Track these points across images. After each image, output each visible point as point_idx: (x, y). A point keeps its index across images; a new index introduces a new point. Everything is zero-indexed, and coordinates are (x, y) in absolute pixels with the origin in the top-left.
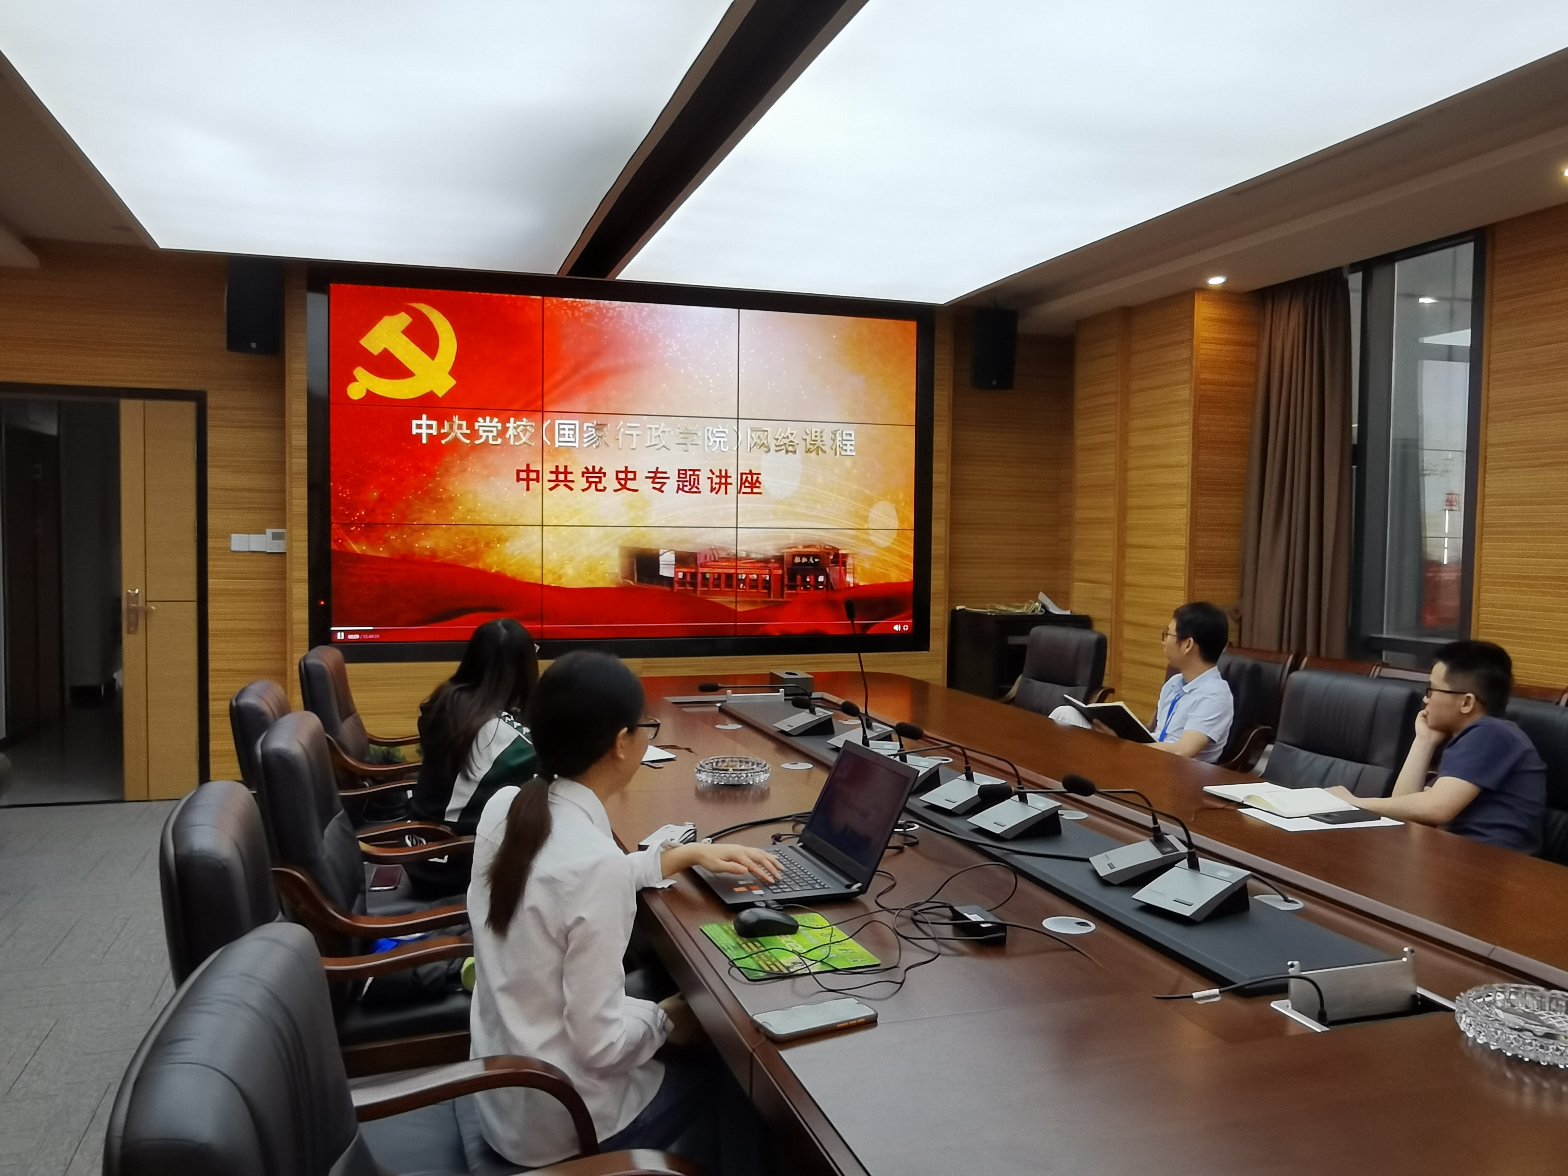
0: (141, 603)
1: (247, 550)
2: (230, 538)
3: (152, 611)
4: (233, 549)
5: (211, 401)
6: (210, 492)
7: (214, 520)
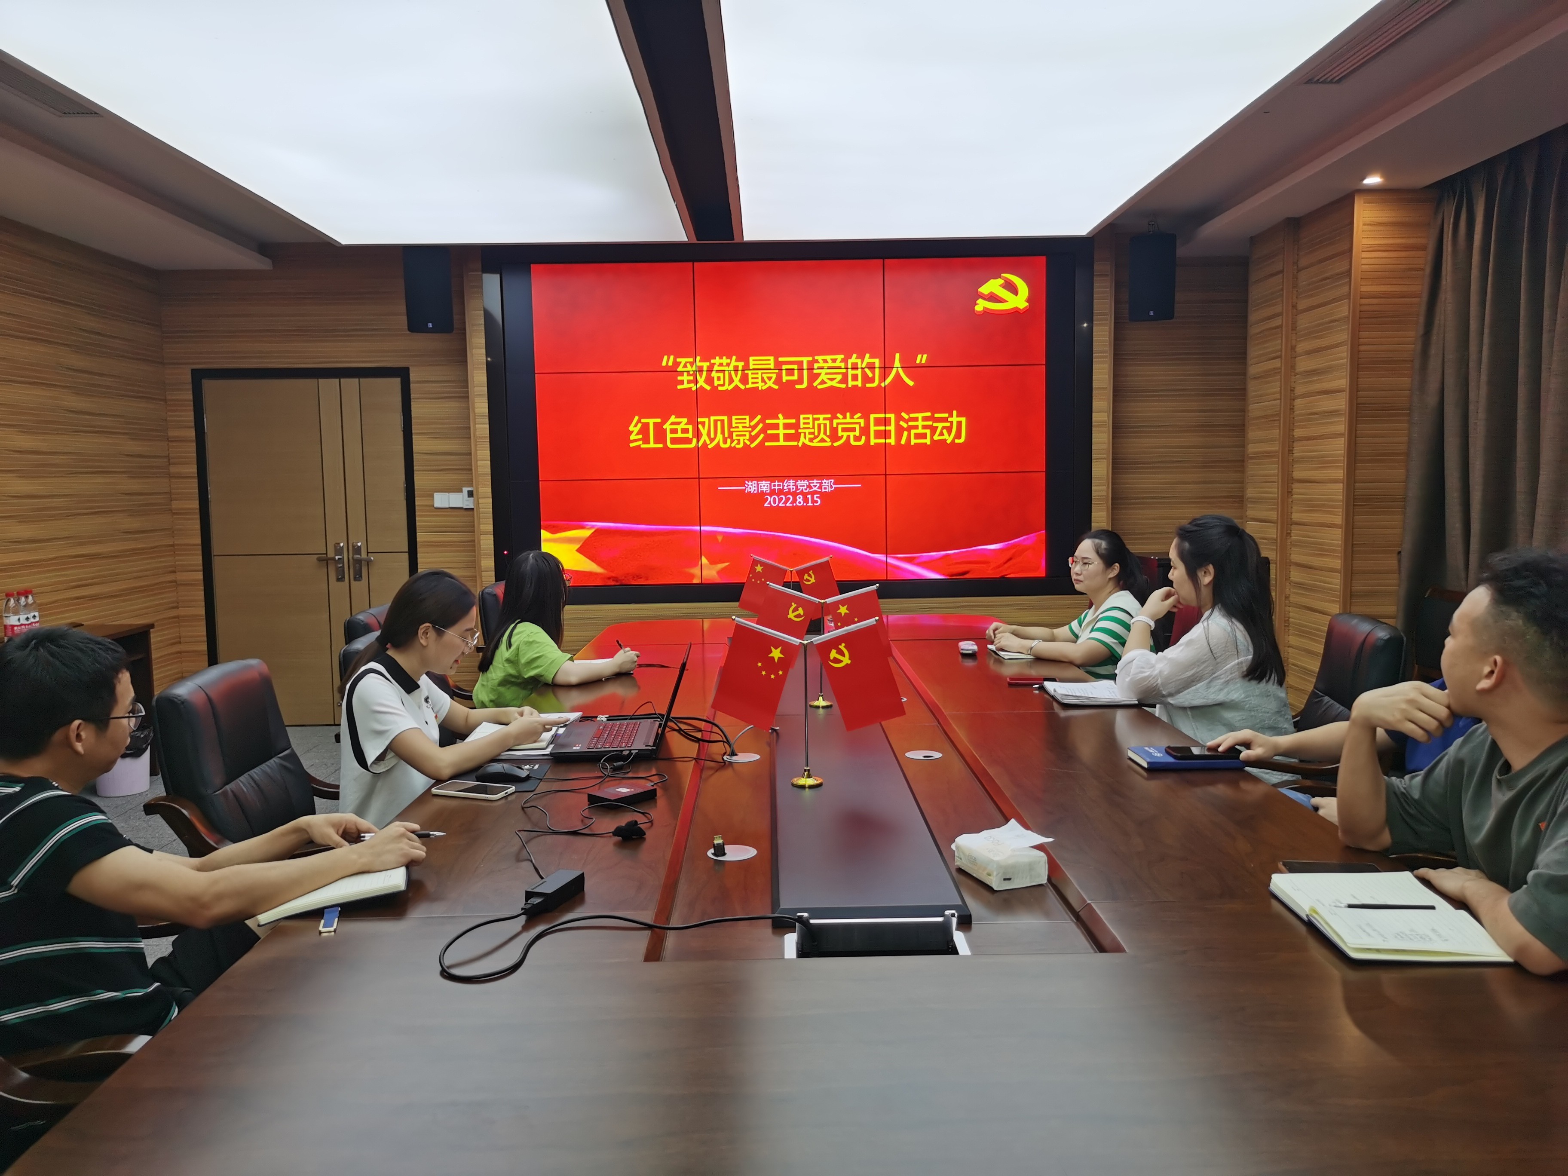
0: (364, 555)
1: (447, 506)
2: (433, 497)
3: (371, 561)
4: (436, 505)
5: (413, 376)
6: (416, 457)
7: (420, 480)
